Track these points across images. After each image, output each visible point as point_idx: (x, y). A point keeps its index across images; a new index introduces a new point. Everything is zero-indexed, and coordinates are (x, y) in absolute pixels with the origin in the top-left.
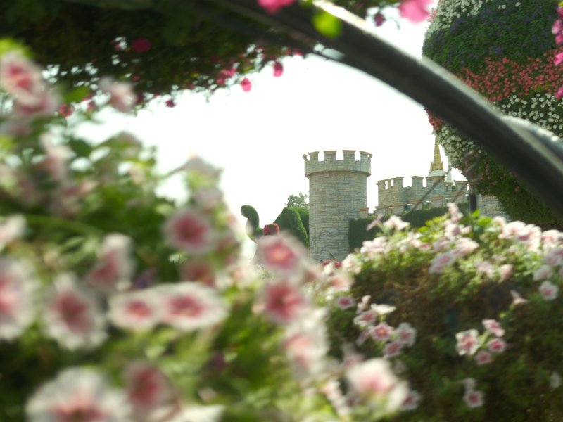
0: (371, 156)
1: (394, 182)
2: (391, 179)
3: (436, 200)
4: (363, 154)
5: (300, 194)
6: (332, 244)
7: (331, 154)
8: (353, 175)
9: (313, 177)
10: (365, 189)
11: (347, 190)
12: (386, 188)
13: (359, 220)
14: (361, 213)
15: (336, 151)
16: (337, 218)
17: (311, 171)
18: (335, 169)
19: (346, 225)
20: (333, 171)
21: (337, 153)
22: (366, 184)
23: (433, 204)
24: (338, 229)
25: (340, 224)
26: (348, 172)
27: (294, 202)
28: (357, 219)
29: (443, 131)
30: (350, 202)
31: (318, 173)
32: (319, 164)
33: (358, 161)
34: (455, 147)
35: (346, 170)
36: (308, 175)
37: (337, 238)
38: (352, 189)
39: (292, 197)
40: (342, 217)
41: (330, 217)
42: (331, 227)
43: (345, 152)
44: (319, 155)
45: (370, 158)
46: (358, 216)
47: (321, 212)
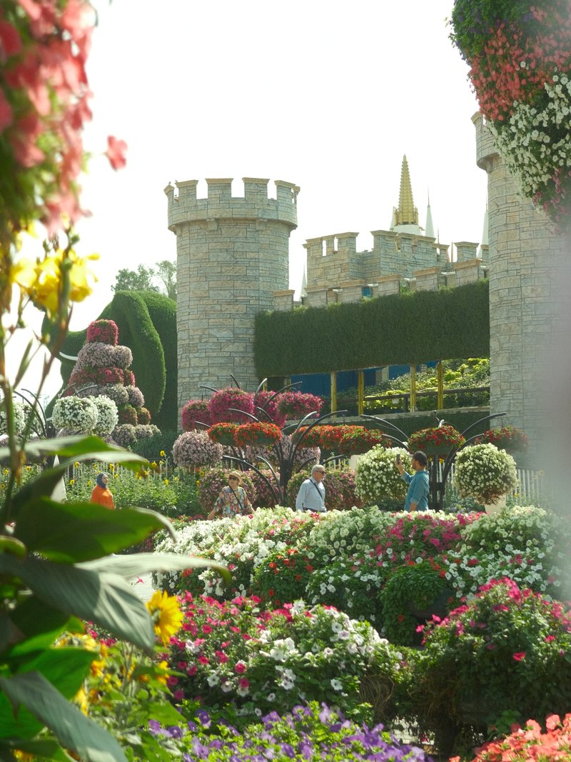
0: (297, 190)
1: (340, 243)
2: (333, 237)
3: (426, 276)
4: (282, 186)
5: (140, 267)
6: (222, 361)
7: (220, 186)
8: (261, 228)
9: (186, 229)
10: (287, 254)
11: (251, 255)
12: (324, 254)
13: (275, 314)
14: (278, 300)
15: (231, 180)
16: (232, 309)
17: (181, 219)
18: (229, 215)
19: (249, 323)
20: (225, 219)
21: (233, 184)
22: (286, 245)
23: (419, 284)
24: (233, 332)
25: (237, 322)
26: (254, 220)
27: (128, 283)
28: (270, 312)
29: (512, 121)
30: (256, 278)
31: (194, 222)
32: (197, 205)
33: (272, 200)
34: (537, 155)
35: (249, 216)
36: (176, 227)
37: (231, 348)
38: (261, 255)
39: (124, 275)
40: (242, 308)
41: (218, 307)
42: (220, 327)
43: (248, 182)
44: (198, 187)
45: (294, 196)
46: (272, 307)
47: (201, 298)
